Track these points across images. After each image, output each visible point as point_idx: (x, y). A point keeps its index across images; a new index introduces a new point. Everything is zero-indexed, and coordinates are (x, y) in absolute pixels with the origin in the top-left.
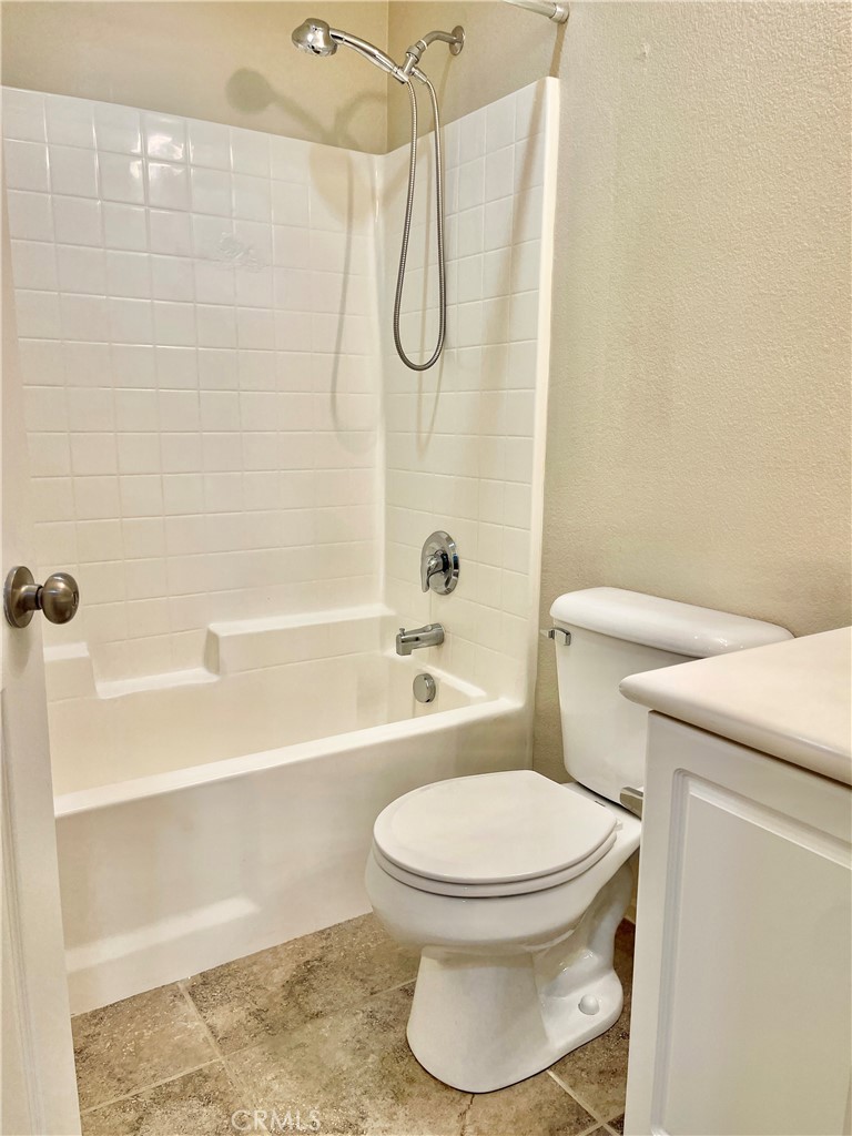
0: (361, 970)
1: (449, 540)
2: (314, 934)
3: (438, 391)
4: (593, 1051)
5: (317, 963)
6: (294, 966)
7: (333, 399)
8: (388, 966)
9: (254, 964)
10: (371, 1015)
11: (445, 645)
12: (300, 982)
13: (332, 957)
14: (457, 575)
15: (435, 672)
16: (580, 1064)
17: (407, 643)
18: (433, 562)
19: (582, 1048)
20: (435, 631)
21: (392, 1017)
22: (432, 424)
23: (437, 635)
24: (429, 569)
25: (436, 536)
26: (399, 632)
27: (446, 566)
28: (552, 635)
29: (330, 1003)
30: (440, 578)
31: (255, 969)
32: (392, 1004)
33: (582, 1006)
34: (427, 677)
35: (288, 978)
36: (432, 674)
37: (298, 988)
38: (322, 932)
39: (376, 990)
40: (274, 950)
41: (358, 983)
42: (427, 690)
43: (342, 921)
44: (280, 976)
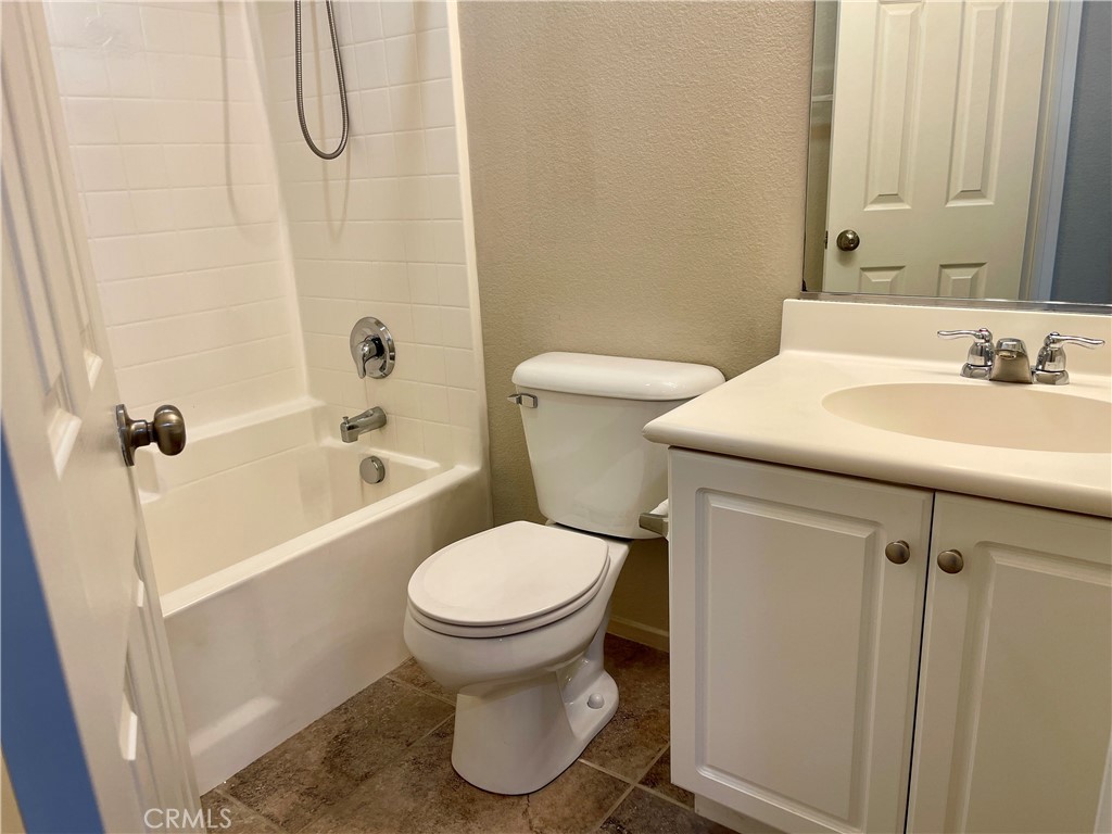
0: (389, 730)
1: (379, 323)
2: (332, 712)
3: (348, 179)
4: (608, 734)
5: (345, 736)
6: (325, 743)
7: (230, 192)
8: (412, 720)
9: (285, 752)
10: (416, 762)
11: (388, 427)
12: (338, 754)
13: (357, 726)
14: (393, 358)
15: (382, 453)
16: (602, 747)
17: (351, 429)
18: (366, 349)
19: (599, 734)
20: (376, 415)
21: (434, 758)
22: (345, 212)
23: (379, 417)
24: (364, 355)
25: (363, 322)
26: (343, 421)
27: (379, 351)
28: (519, 401)
29: (374, 764)
30: (377, 363)
31: (288, 756)
32: (430, 747)
33: (591, 704)
34: (374, 459)
35: (324, 755)
36: (379, 455)
37: (337, 760)
38: (339, 708)
39: (410, 740)
40: (299, 736)
41: (392, 740)
42: (376, 472)
43: (354, 694)
44: (315, 756)
